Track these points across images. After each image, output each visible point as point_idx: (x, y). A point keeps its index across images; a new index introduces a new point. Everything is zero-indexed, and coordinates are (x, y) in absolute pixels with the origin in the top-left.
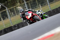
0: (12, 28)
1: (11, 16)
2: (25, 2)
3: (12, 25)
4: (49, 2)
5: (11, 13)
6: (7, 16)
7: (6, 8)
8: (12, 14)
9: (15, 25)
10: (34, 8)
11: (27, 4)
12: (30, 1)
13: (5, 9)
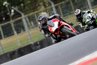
0: (32, 46)
1: (31, 27)
2: (53, 5)
3: (31, 43)
4: (92, 6)
5: (30, 22)
6: (23, 28)
7: (23, 14)
8: (31, 24)
9: (37, 42)
10: (67, 15)
11: (56, 8)
12: (60, 3)
13: (21, 16)
